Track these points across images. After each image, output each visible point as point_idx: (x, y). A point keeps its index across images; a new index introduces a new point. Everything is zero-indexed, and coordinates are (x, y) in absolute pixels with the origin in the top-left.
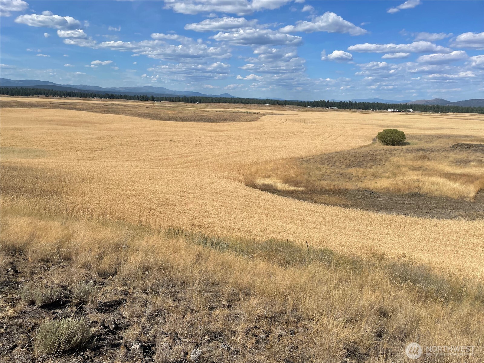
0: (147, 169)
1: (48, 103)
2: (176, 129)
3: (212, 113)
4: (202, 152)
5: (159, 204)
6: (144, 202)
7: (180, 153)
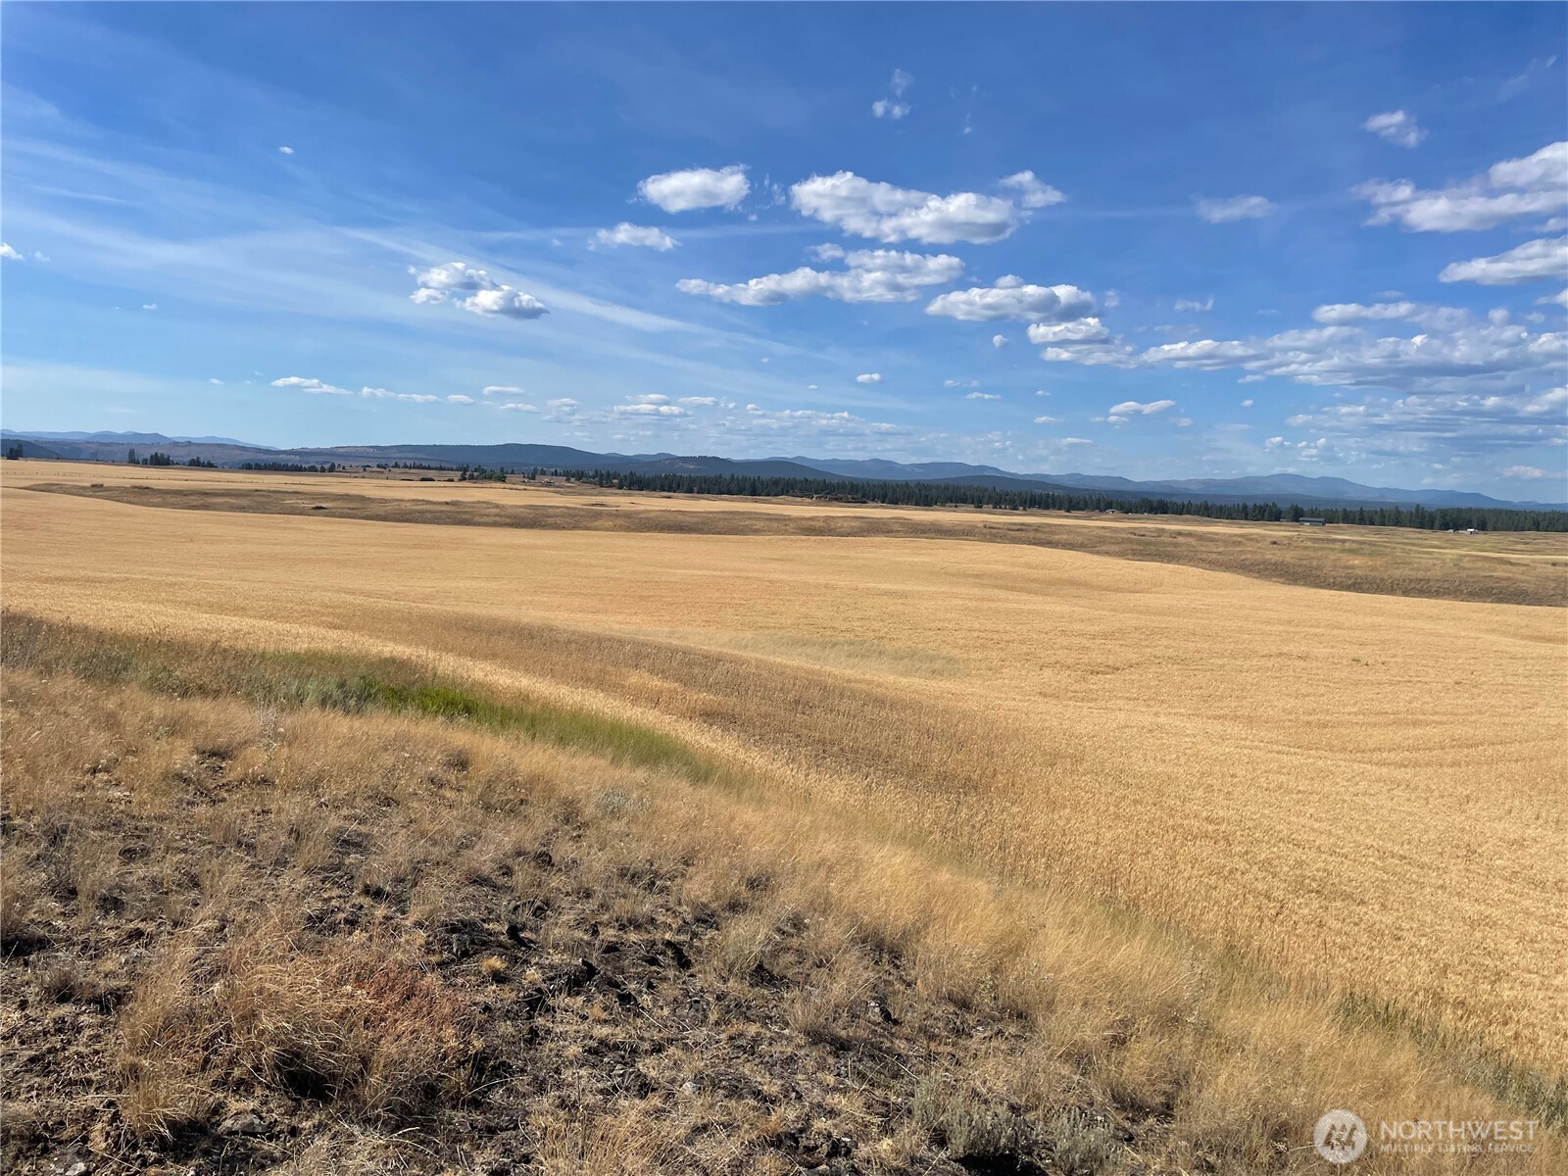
0: (1257, 753)
1: (981, 525)
2: (1379, 620)
3: (1535, 568)
4: (1481, 713)
5: (1299, 886)
6: (1242, 866)
7: (1387, 707)
